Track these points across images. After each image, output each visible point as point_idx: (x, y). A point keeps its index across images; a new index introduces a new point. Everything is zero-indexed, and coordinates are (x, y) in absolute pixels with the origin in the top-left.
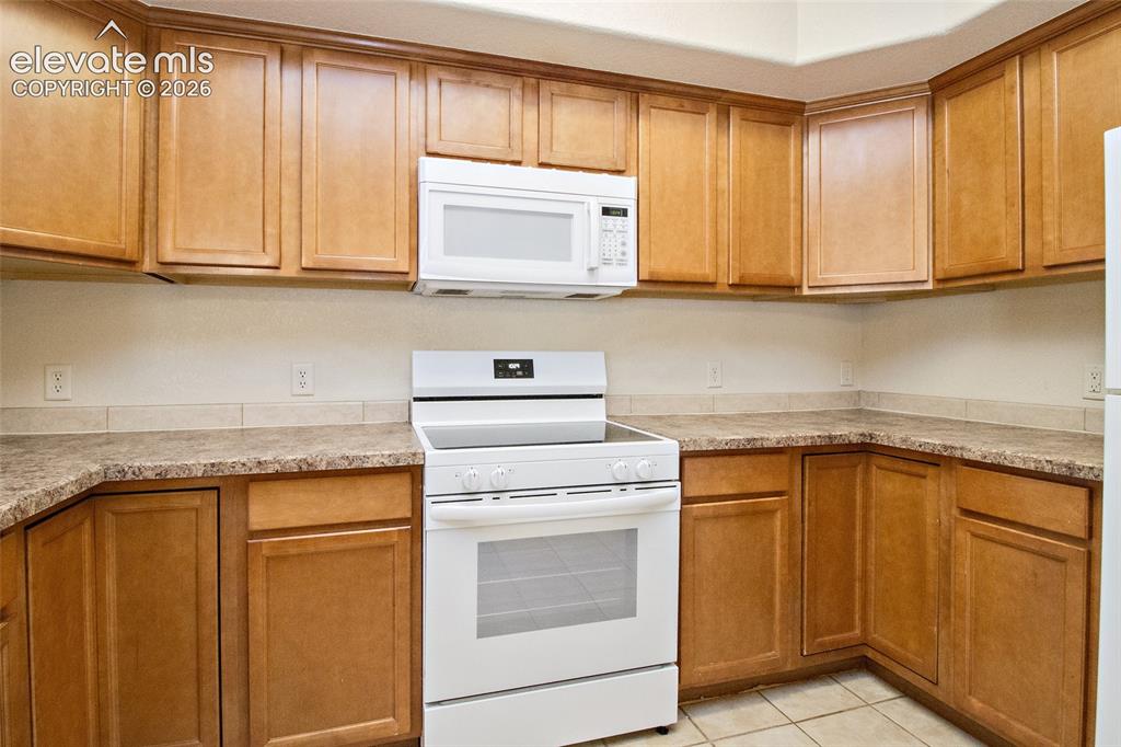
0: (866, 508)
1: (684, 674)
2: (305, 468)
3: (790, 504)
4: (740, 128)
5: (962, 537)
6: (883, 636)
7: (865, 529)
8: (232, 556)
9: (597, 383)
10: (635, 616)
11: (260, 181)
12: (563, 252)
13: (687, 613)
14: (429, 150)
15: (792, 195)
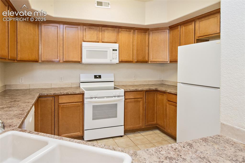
0: (157, 101)
1: (125, 127)
2: (67, 94)
3: (143, 100)
4: (137, 33)
5: (168, 105)
6: (159, 122)
7: (157, 104)
8: (56, 107)
9: (112, 79)
10: (117, 117)
11: (57, 47)
12: (106, 57)
13: (126, 118)
14: (84, 41)
15: (147, 45)
